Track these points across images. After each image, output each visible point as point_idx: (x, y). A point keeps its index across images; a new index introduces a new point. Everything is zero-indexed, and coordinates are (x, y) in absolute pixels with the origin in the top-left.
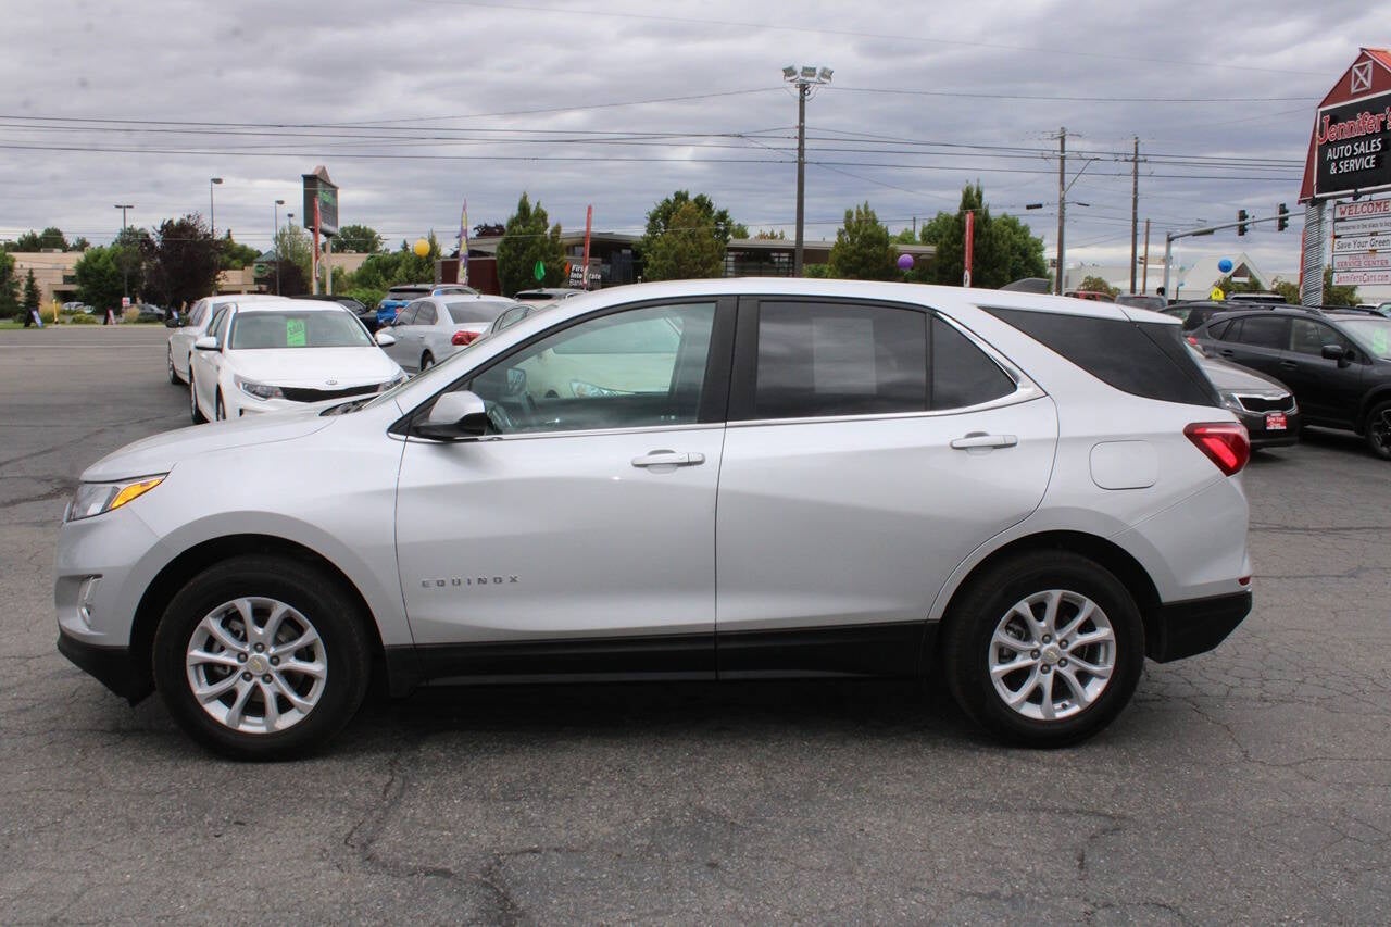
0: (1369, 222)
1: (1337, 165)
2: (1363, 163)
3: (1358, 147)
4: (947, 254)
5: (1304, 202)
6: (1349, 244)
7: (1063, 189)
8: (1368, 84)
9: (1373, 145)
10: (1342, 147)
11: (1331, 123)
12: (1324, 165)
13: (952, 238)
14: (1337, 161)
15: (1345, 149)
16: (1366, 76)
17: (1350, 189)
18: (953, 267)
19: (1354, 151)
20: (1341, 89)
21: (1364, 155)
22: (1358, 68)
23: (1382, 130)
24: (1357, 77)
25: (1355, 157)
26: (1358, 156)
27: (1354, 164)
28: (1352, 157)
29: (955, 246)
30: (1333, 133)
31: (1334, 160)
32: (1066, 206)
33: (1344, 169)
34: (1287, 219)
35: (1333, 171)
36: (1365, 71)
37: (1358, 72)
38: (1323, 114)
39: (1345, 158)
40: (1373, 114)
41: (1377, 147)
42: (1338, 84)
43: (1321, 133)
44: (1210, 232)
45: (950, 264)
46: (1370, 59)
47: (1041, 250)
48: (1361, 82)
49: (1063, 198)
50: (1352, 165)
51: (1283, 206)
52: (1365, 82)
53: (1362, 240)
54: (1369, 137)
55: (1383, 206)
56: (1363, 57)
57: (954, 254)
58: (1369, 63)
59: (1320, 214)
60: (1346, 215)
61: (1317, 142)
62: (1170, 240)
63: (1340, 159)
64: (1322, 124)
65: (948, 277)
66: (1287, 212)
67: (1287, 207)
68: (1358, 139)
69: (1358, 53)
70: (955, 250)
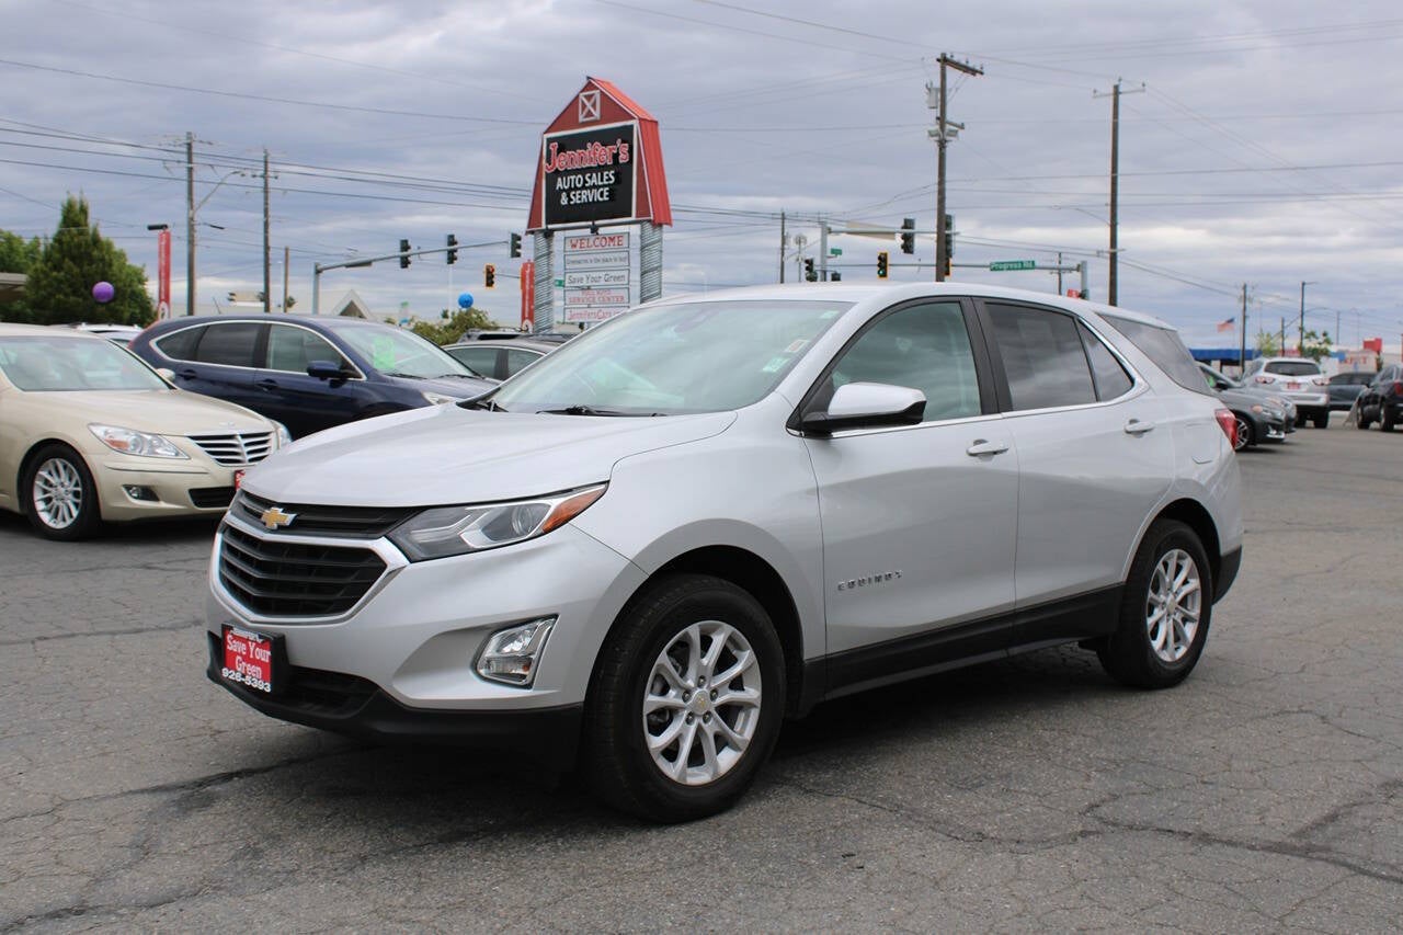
0: (602, 256)
1: (568, 196)
2: (595, 195)
3: (590, 178)
4: (44, 282)
5: (532, 232)
6: (582, 279)
7: (192, 207)
8: (597, 114)
9: (605, 178)
10: (573, 177)
11: (560, 150)
12: (553, 195)
13: (50, 264)
14: (568, 192)
15: (576, 179)
16: (594, 105)
17: (587, 220)
18: (53, 301)
19: (585, 182)
20: (568, 116)
21: (597, 187)
22: (585, 96)
23: (614, 164)
24: (584, 106)
25: (586, 188)
26: (591, 188)
27: (587, 196)
28: (584, 187)
29: (55, 274)
30: (562, 161)
31: (564, 190)
32: (196, 228)
33: (575, 200)
34: (455, 251)
35: (564, 201)
36: (592, 100)
37: (586, 101)
38: (550, 141)
39: (576, 188)
40: (604, 145)
41: (610, 179)
42: (565, 111)
43: (549, 161)
44: (368, 263)
45: (51, 295)
46: (597, 88)
47: (142, 281)
48: (589, 111)
49: (192, 219)
50: (584, 197)
51: (452, 237)
52: (592, 110)
53: (594, 275)
54: (601, 169)
55: (616, 239)
56: (590, 86)
57: (55, 284)
58: (597, 92)
59: (549, 246)
60: (578, 248)
61: (544, 170)
62: (318, 272)
63: (570, 189)
64: (549, 152)
65: (47, 313)
66: (456, 243)
67: (456, 238)
68: (590, 170)
69: (585, 82)
70: (56, 279)
